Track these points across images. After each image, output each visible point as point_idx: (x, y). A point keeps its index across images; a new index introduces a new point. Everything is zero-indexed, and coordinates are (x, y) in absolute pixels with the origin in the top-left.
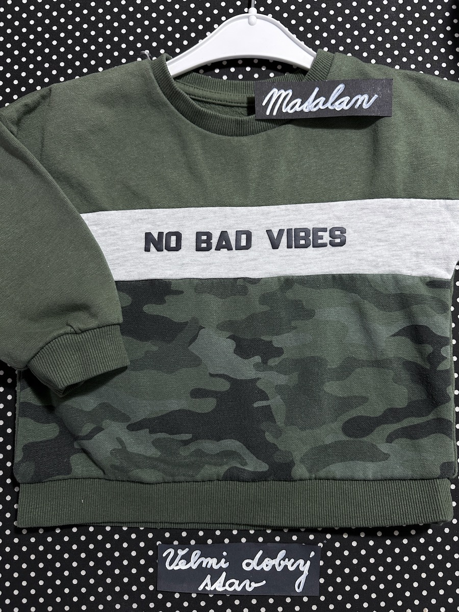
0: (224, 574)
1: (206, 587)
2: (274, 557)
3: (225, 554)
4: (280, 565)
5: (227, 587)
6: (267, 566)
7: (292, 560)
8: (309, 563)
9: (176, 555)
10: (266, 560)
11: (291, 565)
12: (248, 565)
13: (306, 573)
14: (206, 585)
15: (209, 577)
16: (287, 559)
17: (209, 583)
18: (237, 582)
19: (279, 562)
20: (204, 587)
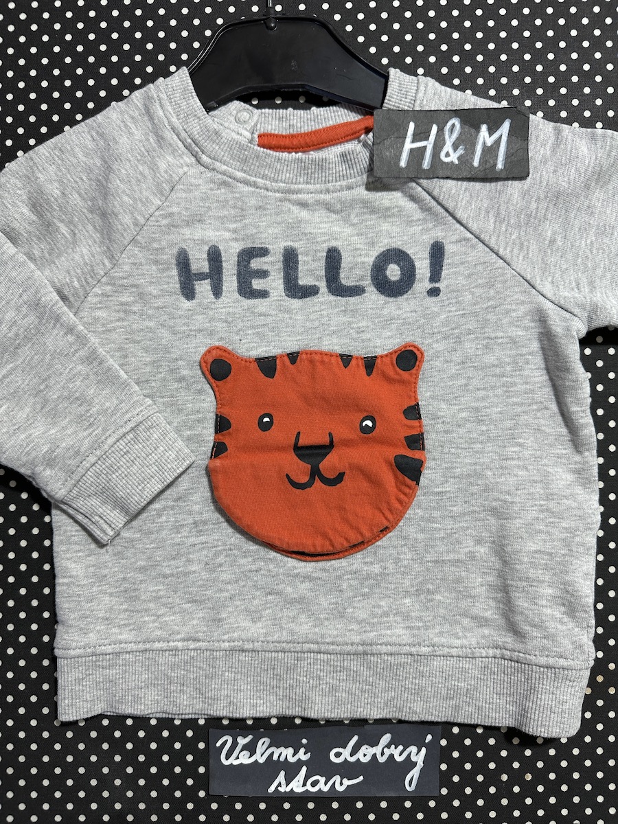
0: (304, 769)
1: (279, 788)
2: (374, 743)
3: (304, 741)
4: (383, 754)
5: (309, 787)
6: (365, 755)
7: (401, 748)
8: (424, 750)
9: (235, 744)
10: (364, 748)
11: (398, 754)
12: (338, 755)
13: (420, 764)
14: (279, 784)
15: (282, 774)
16: (393, 746)
17: (283, 782)
18: (322, 780)
19: (383, 750)
20: (276, 788)
